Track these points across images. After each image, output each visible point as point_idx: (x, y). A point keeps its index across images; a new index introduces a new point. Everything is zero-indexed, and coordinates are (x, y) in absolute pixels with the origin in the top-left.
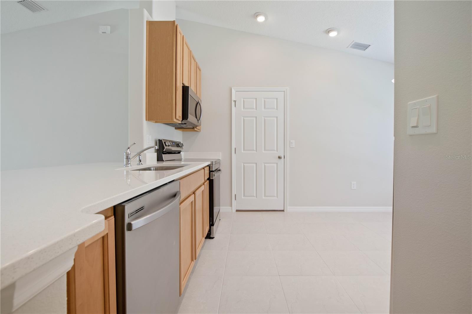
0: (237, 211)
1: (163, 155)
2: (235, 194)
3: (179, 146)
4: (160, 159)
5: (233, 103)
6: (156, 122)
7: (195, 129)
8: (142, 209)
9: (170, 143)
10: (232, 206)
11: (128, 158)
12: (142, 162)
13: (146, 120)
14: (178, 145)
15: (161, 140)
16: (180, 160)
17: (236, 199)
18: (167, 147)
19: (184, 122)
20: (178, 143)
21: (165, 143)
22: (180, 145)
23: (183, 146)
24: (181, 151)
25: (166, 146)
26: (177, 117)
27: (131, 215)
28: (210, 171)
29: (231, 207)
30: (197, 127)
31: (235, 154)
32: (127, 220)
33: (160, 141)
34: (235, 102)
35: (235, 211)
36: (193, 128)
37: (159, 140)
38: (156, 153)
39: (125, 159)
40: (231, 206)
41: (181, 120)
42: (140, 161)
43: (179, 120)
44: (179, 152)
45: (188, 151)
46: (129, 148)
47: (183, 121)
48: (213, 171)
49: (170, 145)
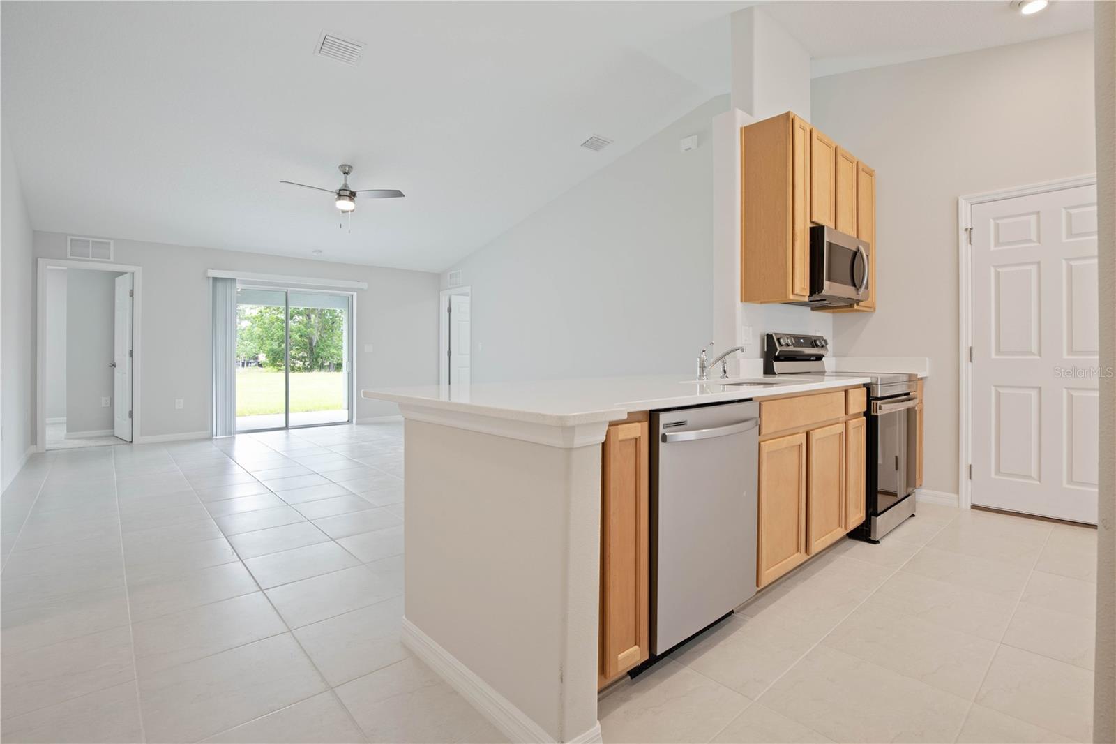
0: (974, 507)
1: (775, 363)
2: (970, 463)
3: (817, 346)
4: (768, 370)
5: (963, 236)
6: (761, 303)
7: (856, 307)
8: (683, 423)
9: (791, 341)
10: (960, 492)
11: (703, 367)
12: (727, 374)
13: (742, 301)
14: (813, 342)
15: (772, 335)
16: (822, 373)
17: (970, 478)
18: (785, 349)
19: (816, 297)
20: (813, 339)
21: (778, 340)
22: (818, 343)
23: (826, 344)
24: (823, 356)
25: (781, 345)
26: (797, 291)
27: (667, 426)
28: (870, 399)
29: (954, 496)
30: (860, 304)
31: (970, 363)
32: (662, 430)
33: (769, 337)
34: (970, 232)
35: (969, 507)
36: (851, 306)
37: (767, 334)
38: (762, 360)
39: (698, 368)
40: (958, 492)
41: (808, 294)
42: (725, 372)
43: (804, 296)
44: (819, 358)
45: (845, 356)
46: (704, 351)
47: (814, 295)
48: (877, 399)
49: (790, 343)
